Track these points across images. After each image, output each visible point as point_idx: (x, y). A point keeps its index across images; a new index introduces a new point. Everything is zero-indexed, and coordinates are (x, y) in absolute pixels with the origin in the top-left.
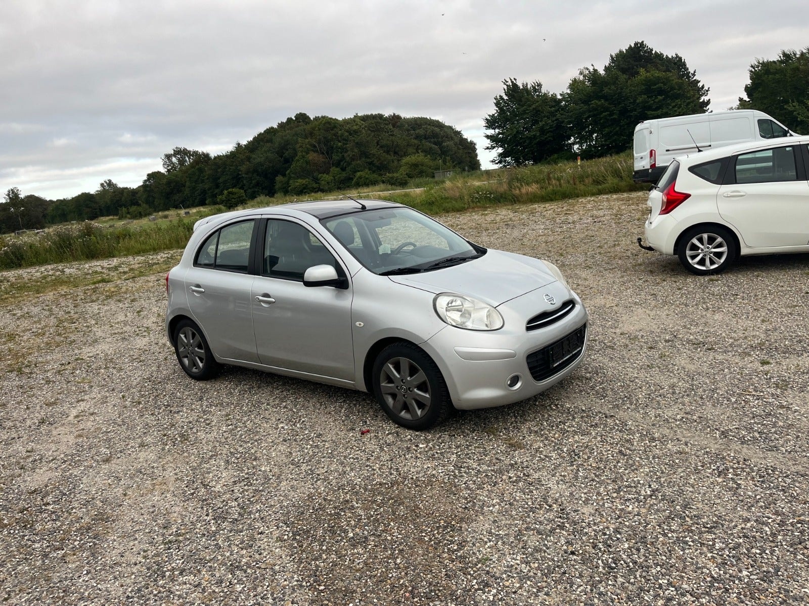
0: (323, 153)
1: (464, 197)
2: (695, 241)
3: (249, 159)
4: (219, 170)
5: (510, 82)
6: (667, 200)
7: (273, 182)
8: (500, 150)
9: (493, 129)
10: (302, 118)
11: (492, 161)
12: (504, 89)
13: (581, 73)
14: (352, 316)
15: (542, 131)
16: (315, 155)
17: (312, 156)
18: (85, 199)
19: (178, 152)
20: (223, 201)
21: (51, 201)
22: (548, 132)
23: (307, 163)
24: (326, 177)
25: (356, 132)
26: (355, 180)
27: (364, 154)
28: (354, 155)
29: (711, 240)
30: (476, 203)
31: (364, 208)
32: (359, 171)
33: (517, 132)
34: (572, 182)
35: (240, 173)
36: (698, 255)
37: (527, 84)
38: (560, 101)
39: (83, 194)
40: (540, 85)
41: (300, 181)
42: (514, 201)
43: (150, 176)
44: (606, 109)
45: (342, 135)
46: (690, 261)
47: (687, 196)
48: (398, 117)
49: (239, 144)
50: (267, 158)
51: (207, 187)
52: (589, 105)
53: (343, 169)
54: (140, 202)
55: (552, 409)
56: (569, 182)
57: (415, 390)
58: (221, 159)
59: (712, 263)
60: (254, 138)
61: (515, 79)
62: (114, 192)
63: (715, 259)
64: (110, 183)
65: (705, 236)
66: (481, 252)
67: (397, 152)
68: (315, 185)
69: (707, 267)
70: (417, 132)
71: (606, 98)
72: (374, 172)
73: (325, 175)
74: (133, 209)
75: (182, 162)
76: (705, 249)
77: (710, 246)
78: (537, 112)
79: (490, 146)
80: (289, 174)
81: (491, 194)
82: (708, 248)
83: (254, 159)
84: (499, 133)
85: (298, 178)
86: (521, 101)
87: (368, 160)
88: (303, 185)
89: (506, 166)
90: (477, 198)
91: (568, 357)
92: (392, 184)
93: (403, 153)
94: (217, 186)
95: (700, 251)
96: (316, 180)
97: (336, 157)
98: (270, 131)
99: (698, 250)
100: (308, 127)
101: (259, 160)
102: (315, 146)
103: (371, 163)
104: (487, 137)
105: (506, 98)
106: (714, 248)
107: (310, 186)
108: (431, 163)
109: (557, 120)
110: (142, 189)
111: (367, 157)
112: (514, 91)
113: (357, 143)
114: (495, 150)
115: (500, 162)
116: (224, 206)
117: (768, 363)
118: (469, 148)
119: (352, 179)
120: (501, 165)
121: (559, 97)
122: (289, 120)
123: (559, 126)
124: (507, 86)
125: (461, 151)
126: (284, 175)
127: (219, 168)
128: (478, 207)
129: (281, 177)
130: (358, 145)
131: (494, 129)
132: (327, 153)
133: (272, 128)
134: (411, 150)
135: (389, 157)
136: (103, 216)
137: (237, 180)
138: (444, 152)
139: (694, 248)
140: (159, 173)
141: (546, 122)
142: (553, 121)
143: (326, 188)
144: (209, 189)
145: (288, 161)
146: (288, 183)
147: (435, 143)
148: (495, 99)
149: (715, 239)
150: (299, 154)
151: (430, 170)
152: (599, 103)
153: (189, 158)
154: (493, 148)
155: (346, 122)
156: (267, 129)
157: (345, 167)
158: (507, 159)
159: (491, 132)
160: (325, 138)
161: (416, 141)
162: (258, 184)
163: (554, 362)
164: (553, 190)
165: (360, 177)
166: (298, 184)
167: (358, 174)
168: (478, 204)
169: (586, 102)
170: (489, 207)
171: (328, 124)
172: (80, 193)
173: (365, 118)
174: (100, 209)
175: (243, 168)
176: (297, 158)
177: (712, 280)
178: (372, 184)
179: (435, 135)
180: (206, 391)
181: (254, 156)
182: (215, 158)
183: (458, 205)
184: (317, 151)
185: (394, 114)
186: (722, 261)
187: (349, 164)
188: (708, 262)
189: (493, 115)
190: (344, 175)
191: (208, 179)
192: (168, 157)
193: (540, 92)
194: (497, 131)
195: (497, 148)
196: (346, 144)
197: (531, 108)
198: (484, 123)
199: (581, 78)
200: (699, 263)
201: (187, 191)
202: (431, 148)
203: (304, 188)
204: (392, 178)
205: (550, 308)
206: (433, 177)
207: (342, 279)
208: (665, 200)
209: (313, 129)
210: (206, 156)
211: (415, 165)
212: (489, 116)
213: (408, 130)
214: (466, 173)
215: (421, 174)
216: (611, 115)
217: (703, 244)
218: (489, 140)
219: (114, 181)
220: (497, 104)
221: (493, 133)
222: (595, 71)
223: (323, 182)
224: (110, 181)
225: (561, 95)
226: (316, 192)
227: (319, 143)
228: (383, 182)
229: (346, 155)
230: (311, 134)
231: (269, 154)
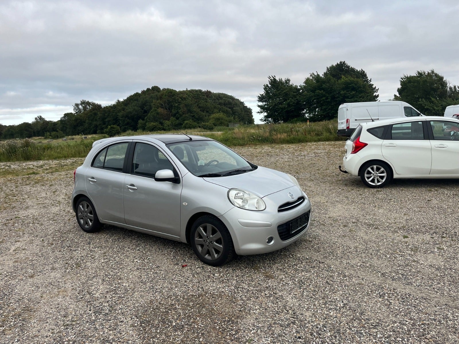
0: (167, 109)
1: (244, 138)
2: (369, 169)
3: (124, 109)
4: (106, 114)
5: (272, 77)
6: (355, 146)
7: (137, 123)
8: (266, 114)
9: (262, 102)
10: (155, 89)
11: (261, 120)
12: (269, 81)
13: (311, 76)
14: (181, 199)
15: (289, 105)
16: (162, 109)
17: (160, 110)
18: (25, 127)
19: (83, 103)
20: (107, 132)
21: (5, 126)
22: (292, 106)
23: (158, 114)
24: (167, 123)
25: (185, 99)
26: (184, 125)
27: (190, 111)
28: (184, 111)
29: (378, 169)
30: (251, 142)
31: (191, 139)
32: (186, 120)
33: (275, 105)
34: (304, 134)
35: (118, 117)
36: (371, 177)
37: (281, 79)
38: (299, 90)
39: (24, 123)
40: (289, 80)
41: (152, 123)
42: (272, 142)
43: (66, 115)
44: (324, 96)
45: (178, 100)
46: (367, 180)
47: (366, 145)
48: (210, 92)
49: (119, 101)
50: (134, 109)
51: (98, 123)
52: (315, 93)
53: (177, 118)
54: (58, 130)
56: (302, 133)
57: (215, 243)
58: (107, 108)
59: (378, 181)
60: (128, 98)
61: (274, 76)
62: (43, 123)
63: (380, 179)
64: (41, 118)
65: (375, 167)
66: (254, 167)
67: (208, 111)
68: (161, 126)
69: (376, 184)
70: (220, 101)
71: (324, 89)
72: (195, 121)
73: (167, 121)
74: (53, 133)
75: (85, 108)
76: (375, 174)
77: (377, 172)
78: (286, 94)
79: (260, 111)
80: (146, 119)
81: (259, 137)
82: (376, 173)
83: (127, 109)
84: (265, 105)
85: (151, 122)
86: (278, 88)
87: (192, 115)
88: (154, 126)
89: (268, 123)
90: (252, 139)
91: (300, 228)
92: (204, 129)
93: (211, 112)
94: (104, 124)
95: (372, 175)
96: (161, 123)
97: (174, 111)
98: (137, 94)
99: (371, 174)
100: (160, 94)
101: (130, 110)
102: (162, 105)
103: (193, 116)
104: (259, 106)
105: (270, 86)
106: (380, 174)
107: (158, 127)
108: (227, 119)
109: (297, 99)
110: (59, 122)
111: (191, 113)
112: (274, 82)
113: (186, 105)
114: (262, 113)
115: (265, 120)
116: (108, 135)
117: (407, 237)
118: (249, 112)
119: (182, 124)
120: (266, 122)
121: (299, 87)
122: (148, 89)
123: (298, 103)
124: (270, 79)
125: (243, 113)
126: (143, 120)
127: (106, 113)
128: (252, 144)
129: (142, 121)
130: (186, 106)
131: (263, 102)
132: (169, 109)
133: (137, 93)
134: (216, 110)
135: (202, 113)
136: (35, 136)
137: (116, 121)
138: (234, 113)
139: (369, 173)
140: (71, 113)
141: (291, 100)
142: (295, 100)
143: (167, 128)
144: (99, 125)
145: (146, 112)
146: (145, 124)
147: (230, 108)
148: (264, 86)
149: (380, 169)
150: (153, 108)
151: (226, 123)
152: (320, 92)
153: (89, 106)
154: (262, 112)
155: (180, 92)
156: (135, 94)
157: (179, 118)
158: (269, 119)
159: (261, 104)
160: (168, 100)
161: (219, 106)
162: (128, 124)
163: (292, 230)
164: (294, 138)
165: (187, 124)
166: (151, 125)
167: (186, 122)
168: (253, 142)
169: (313, 91)
170: (258, 145)
171: (170, 93)
172: (22, 123)
173: (192, 91)
174: (34, 133)
175: (120, 114)
176: (152, 110)
177: (378, 191)
178: (193, 128)
179: (230, 103)
180: (93, 239)
181: (127, 108)
182: (104, 107)
183: (241, 142)
184: (163, 108)
185: (207, 91)
186: (384, 181)
187: (181, 116)
188: (376, 181)
189: (263, 94)
190: (178, 122)
191: (99, 119)
192: (77, 105)
193: (289, 84)
194: (264, 103)
195: (263, 113)
196: (180, 105)
197: (283, 92)
198: (257, 99)
199: (311, 78)
200: (371, 181)
201: (86, 125)
202: (227, 110)
203: (155, 128)
204: (204, 125)
205: (291, 200)
206: (228, 126)
207: (177, 178)
208: (354, 146)
209: (162, 95)
210: (99, 106)
211: (218, 119)
212: (260, 95)
213: (215, 100)
214: (246, 125)
215: (221, 124)
216: (326, 99)
217: (374, 171)
218: (260, 108)
219: (43, 117)
220: (265, 89)
221: (262, 104)
222: (318, 75)
223: (166, 125)
224: (41, 116)
225: (300, 86)
226: (161, 130)
227: (165, 103)
228: (200, 127)
229: (179, 111)
230: (161, 98)
231: (136, 108)
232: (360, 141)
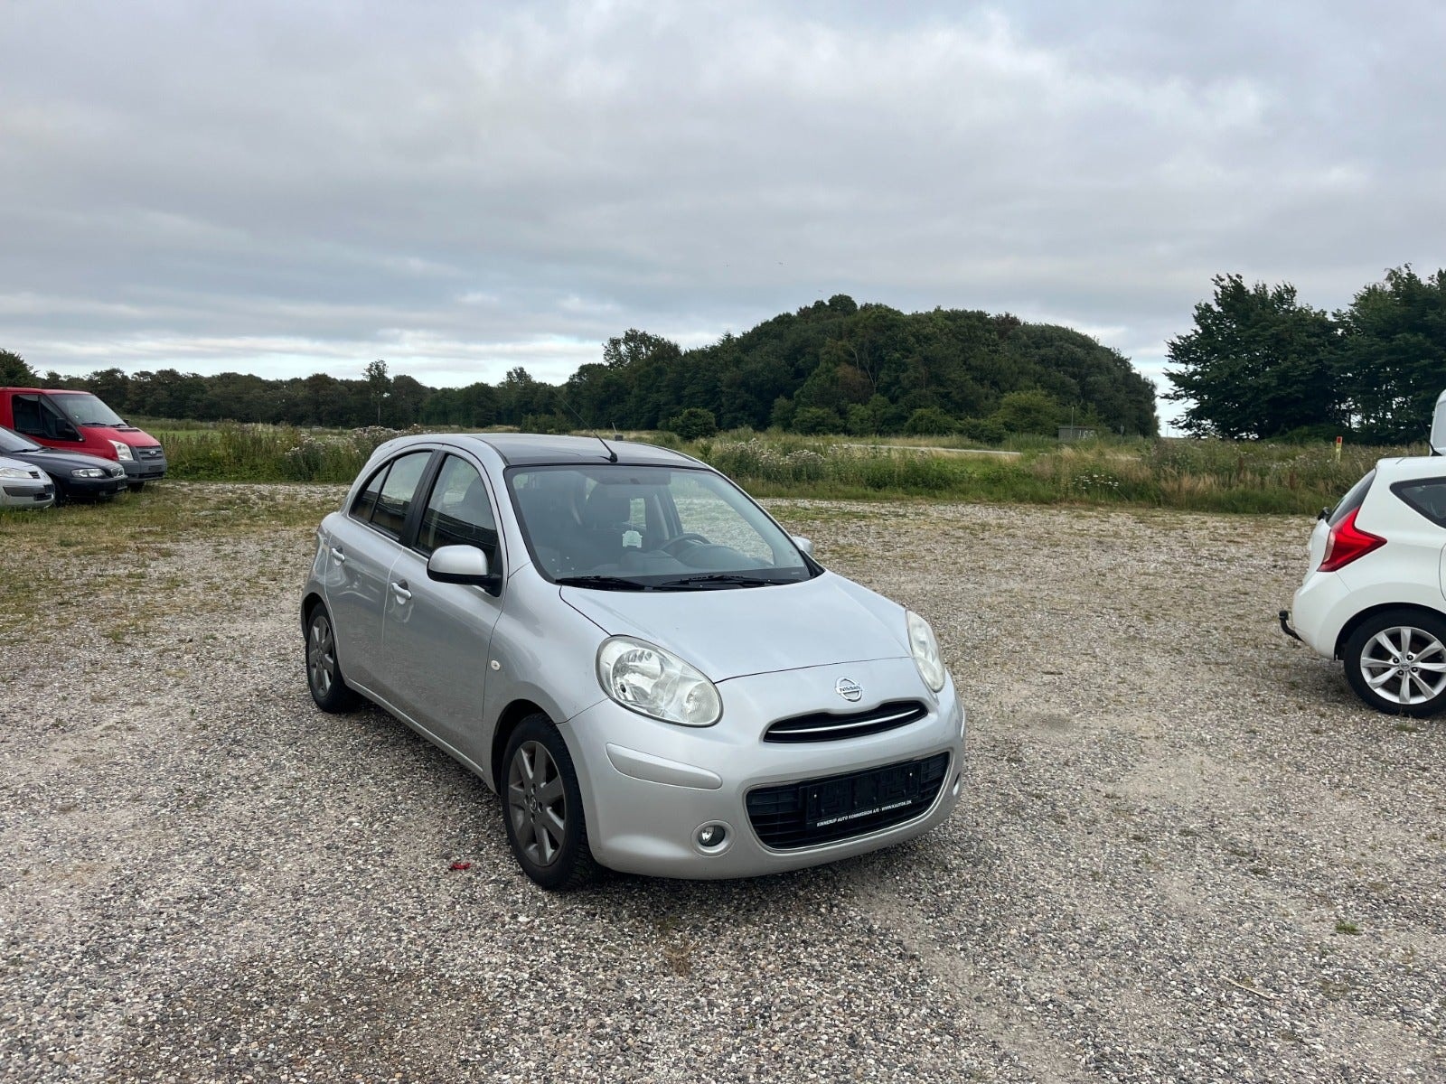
0: (863, 369)
1: (1059, 479)
2: (1383, 638)
3: (738, 362)
4: (687, 375)
5: (1227, 280)
6: (1336, 542)
7: (769, 406)
8: (1192, 404)
9: (1182, 362)
10: (842, 304)
11: (1172, 423)
12: (1216, 294)
13: (1389, 278)
15: (1284, 378)
16: (850, 369)
17: (844, 371)
18: (480, 391)
19: (631, 337)
20: (678, 427)
21: (433, 390)
22: (1296, 382)
23: (834, 381)
24: (860, 410)
25: (927, 339)
26: (910, 421)
27: (936, 379)
28: (917, 378)
29: (1418, 643)
30: (1081, 494)
31: (613, 459)
32: (920, 407)
33: (1231, 375)
34: (1286, 483)
35: (719, 384)
36: (1386, 669)
37: (1264, 286)
38: (1334, 326)
39: (477, 384)
40: (1291, 292)
41: (813, 410)
43: (585, 369)
44: (1426, 353)
45: (905, 340)
46: (1368, 678)
47: (1378, 542)
48: (1014, 322)
49: (729, 336)
50: (769, 364)
51: (663, 399)
52: (1392, 340)
53: (893, 400)
54: (555, 409)
55: (817, 912)
56: (1280, 482)
57: (549, 809)
58: (693, 357)
59: (1415, 691)
60: (755, 330)
61: (1238, 276)
62: (525, 388)
64: (521, 374)
65: (1406, 632)
66: (814, 571)
67: (999, 382)
68: (839, 421)
69: (1403, 699)
70: (1042, 352)
71: (1428, 330)
72: (948, 411)
73: (859, 406)
74: (544, 418)
75: (634, 354)
76: (1404, 660)
77: (1414, 655)
78: (1279, 342)
79: (1172, 392)
80: (798, 396)
81: (1115, 480)
82: (1410, 658)
83: (747, 363)
84: (1195, 373)
85: (812, 404)
86: (1248, 318)
87: (941, 390)
88: (817, 418)
89: (1200, 436)
90: (1085, 484)
91: (865, 813)
92: (972, 437)
93: (1008, 386)
94: (679, 402)
95: (1391, 662)
96: (842, 413)
97: (884, 376)
98: (784, 320)
99: (1388, 659)
100: (850, 320)
101: (753, 366)
102: (852, 355)
103: (946, 396)
104: (1171, 376)
105: (1216, 308)
106: (1423, 661)
107: (830, 421)
108: (1056, 411)
109: (1319, 361)
110: (565, 388)
111: (941, 384)
112: (1235, 297)
113: (926, 358)
114: (1181, 401)
115: (1189, 426)
116: (679, 435)
117: (1352, 931)
118: (1142, 392)
119: (906, 419)
120: (1189, 432)
121: (1330, 318)
122: (819, 305)
123: (1321, 374)
124: (1222, 287)
125: (1122, 396)
126: (790, 397)
127: (688, 371)
128: (1081, 501)
129: (785, 401)
130: (927, 360)
131: (1187, 363)
132: (872, 369)
133: (788, 315)
134: (1024, 381)
135: (978, 387)
136: (499, 424)
137: (712, 396)
138: (1086, 394)
139: (1379, 652)
140: (600, 366)
141: (1293, 363)
142: (1311, 363)
143: (857, 428)
144: (665, 404)
145: (800, 374)
146: (793, 411)
147: (1074, 376)
148: (1197, 308)
149: (1427, 642)
150: (822, 364)
151: (1052, 423)
152: (1413, 340)
153: (647, 349)
154: (1177, 397)
155: (916, 318)
156: (780, 316)
157: (898, 397)
158: (1203, 422)
159: (1178, 368)
160: (871, 342)
161: (1038, 368)
162: (743, 407)
164: (1244, 494)
165: (921, 418)
166: (809, 415)
167: (919, 412)
168: (1085, 496)
169: (1386, 332)
170: (1102, 505)
171: (883, 319)
172: (473, 383)
173: (954, 316)
174: (499, 413)
175: (726, 377)
176: (816, 371)
177: (1401, 728)
178: (938, 433)
179: (1076, 362)
181: (746, 358)
182: (686, 354)
183: (1044, 491)
184: (853, 364)
185: (1007, 315)
186: (1437, 691)
187: (905, 392)
188: (1405, 687)
189: (1189, 337)
190: (893, 409)
191: (667, 386)
192: (615, 343)
193: (1292, 304)
194: (1191, 367)
195: (1185, 399)
196: (907, 358)
197: (1267, 334)
198: (1167, 350)
199: (1389, 287)
200: (1385, 686)
201: (631, 402)
202: (1063, 383)
203: (819, 424)
204: (976, 427)
205: (840, 705)
206: (1056, 435)
207: (495, 576)
208: (1332, 543)
209: (856, 324)
210: (674, 349)
211: (1025, 410)
212: (1179, 337)
213: (1027, 346)
214: (1118, 437)
215: (1033, 426)
216: (1434, 366)
217: (1399, 649)
218: (1173, 383)
219: (527, 371)
220: (1198, 319)
221: (1184, 370)
222: (1411, 277)
223: (853, 417)
224: (522, 369)
225: (1334, 315)
226: (837, 433)
227: (861, 350)
228: (961, 432)
229: (903, 376)
230: (851, 333)
231: (773, 360)
232: (1359, 524)
